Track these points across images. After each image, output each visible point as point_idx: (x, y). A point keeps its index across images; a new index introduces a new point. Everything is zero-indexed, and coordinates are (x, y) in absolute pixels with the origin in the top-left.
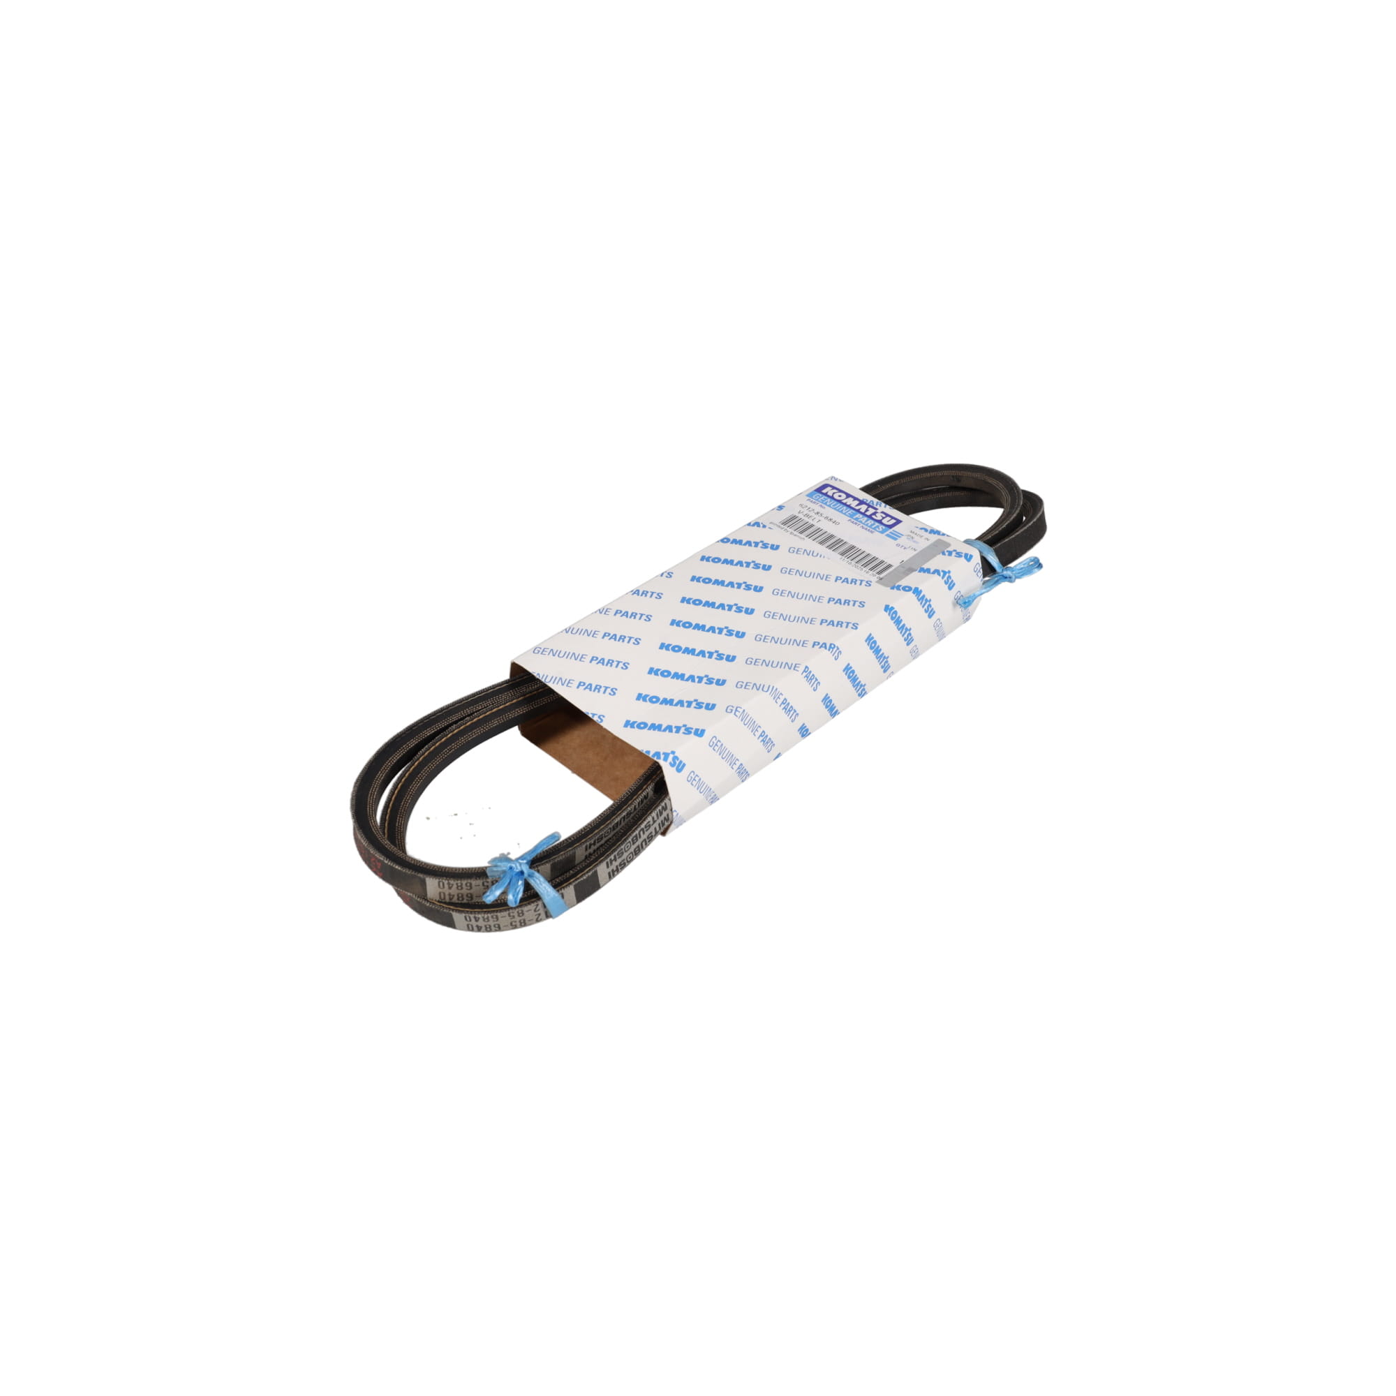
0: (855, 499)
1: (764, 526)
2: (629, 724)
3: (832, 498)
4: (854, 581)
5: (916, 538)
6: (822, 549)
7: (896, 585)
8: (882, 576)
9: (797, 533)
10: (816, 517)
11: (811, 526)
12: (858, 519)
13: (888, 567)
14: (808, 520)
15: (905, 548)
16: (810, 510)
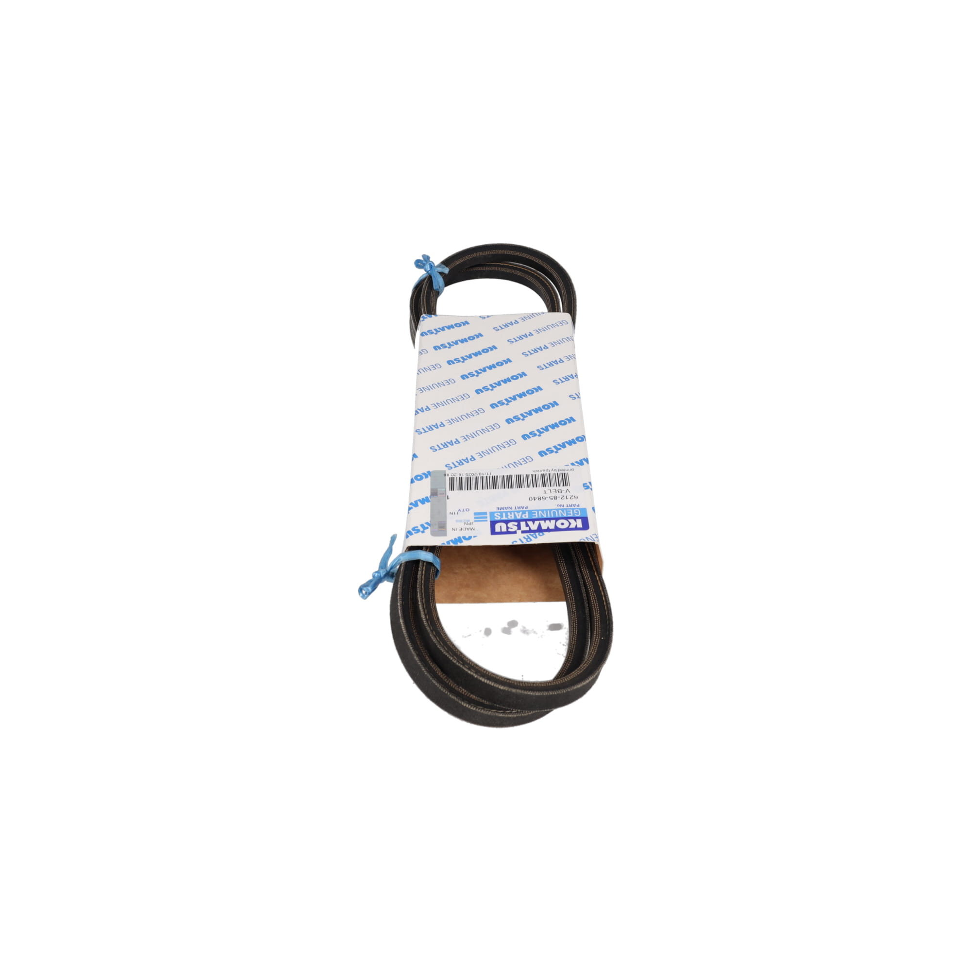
0: (548, 530)
1: (573, 464)
3: (567, 519)
4: (461, 463)
5: (462, 525)
6: (514, 472)
7: (429, 476)
8: (447, 479)
9: (545, 473)
10: (553, 495)
11: (544, 485)
12: (521, 513)
13: (452, 488)
14: (553, 488)
15: (459, 510)
16: (565, 497)
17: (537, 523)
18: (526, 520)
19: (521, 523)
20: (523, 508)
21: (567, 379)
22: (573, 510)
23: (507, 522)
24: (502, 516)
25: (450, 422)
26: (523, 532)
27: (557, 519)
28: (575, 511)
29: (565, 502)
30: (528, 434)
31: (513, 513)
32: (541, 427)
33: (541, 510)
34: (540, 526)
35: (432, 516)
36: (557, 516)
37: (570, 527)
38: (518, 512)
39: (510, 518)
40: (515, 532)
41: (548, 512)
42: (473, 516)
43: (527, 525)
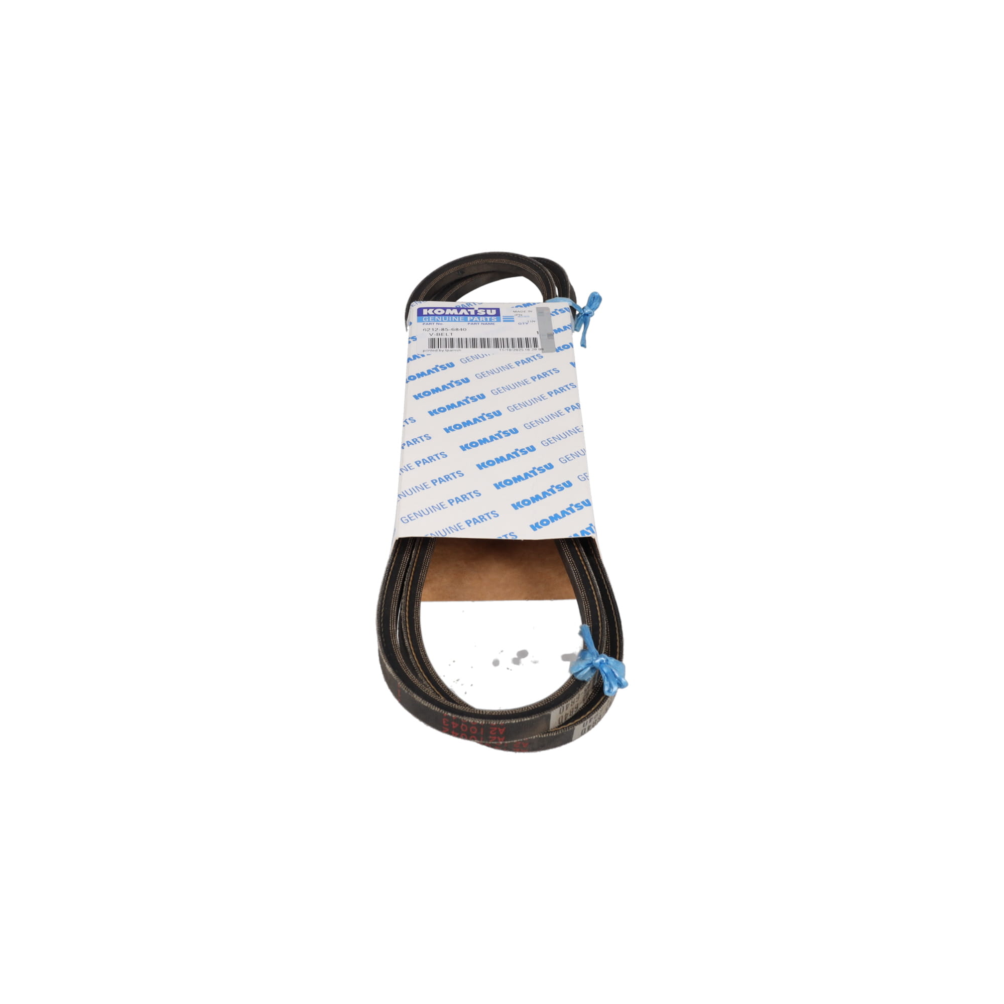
0: (451, 308)
1: (423, 356)
2: (535, 527)
3: (435, 315)
4: (529, 360)
5: (523, 314)
6: (479, 351)
7: (557, 348)
8: (540, 347)
9: (450, 349)
10: (445, 332)
11: (452, 340)
12: (474, 320)
13: (535, 340)
14: (444, 337)
15: (527, 324)
16: (434, 330)
17: (461, 313)
18: (470, 315)
19: (474, 314)
20: (472, 324)
21: (415, 441)
22: (429, 321)
23: (486, 315)
24: (490, 319)
25: (543, 397)
26: (473, 309)
27: (444, 315)
28: (428, 320)
29: (435, 326)
30: (463, 383)
31: (481, 320)
32: (450, 389)
33: (456, 321)
34: (459, 312)
35: (550, 320)
36: (443, 317)
37: (433, 310)
38: (476, 321)
39: (484, 318)
40: (479, 309)
41: (450, 320)
42: (515, 319)
43: (469, 312)
